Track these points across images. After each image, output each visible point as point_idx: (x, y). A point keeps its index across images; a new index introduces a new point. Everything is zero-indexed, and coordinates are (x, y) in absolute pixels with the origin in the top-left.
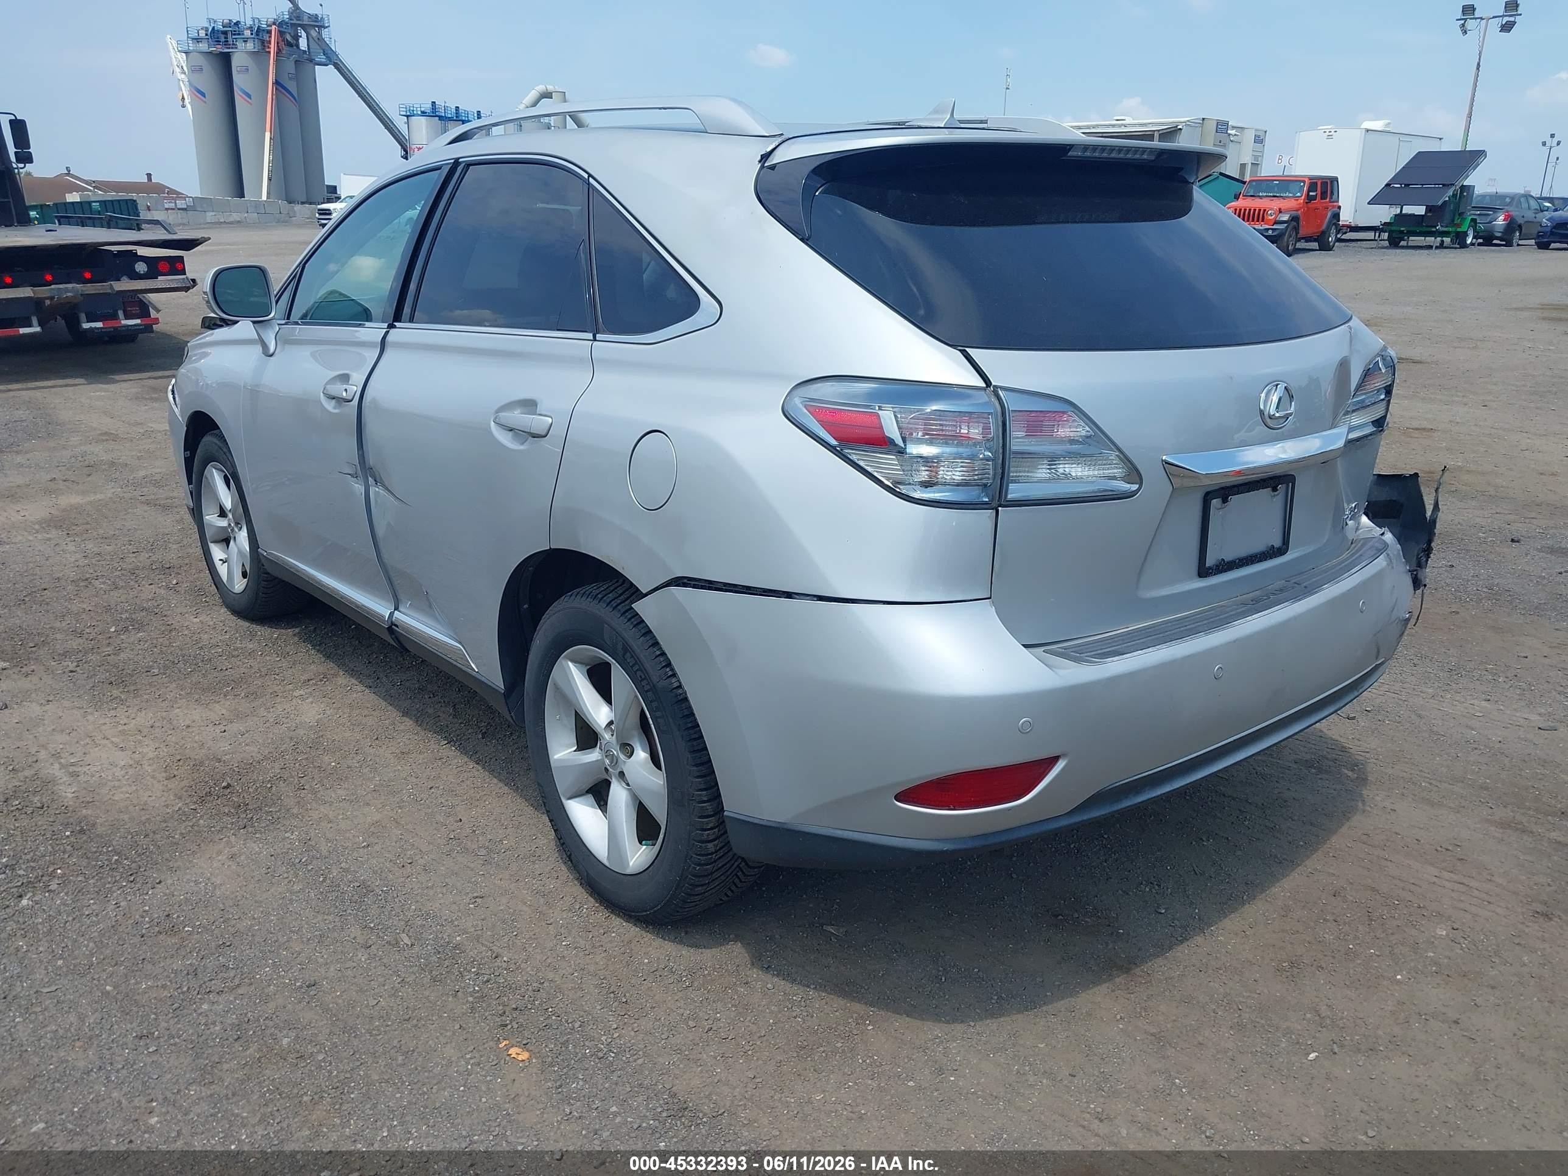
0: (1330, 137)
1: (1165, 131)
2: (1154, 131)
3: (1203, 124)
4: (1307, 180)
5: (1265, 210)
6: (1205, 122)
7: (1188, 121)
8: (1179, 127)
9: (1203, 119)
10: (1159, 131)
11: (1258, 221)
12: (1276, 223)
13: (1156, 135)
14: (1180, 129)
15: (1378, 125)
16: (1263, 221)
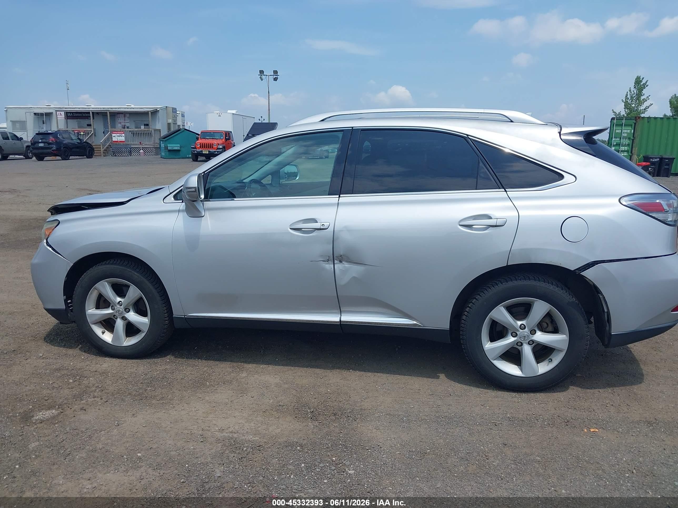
0: (220, 116)
1: (153, 111)
2: (148, 111)
3: (166, 109)
4: (224, 132)
5: (212, 144)
6: (167, 107)
7: (161, 107)
8: (158, 110)
9: (166, 107)
10: (150, 111)
11: (210, 148)
12: (218, 149)
13: (150, 113)
14: (159, 111)
15: (234, 112)
16: (212, 148)
